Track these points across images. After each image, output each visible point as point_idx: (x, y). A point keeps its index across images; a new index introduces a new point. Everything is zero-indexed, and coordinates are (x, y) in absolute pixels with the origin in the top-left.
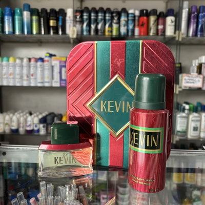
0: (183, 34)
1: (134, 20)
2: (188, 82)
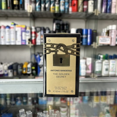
0: (99, 11)
1: (68, 2)
2: (102, 41)
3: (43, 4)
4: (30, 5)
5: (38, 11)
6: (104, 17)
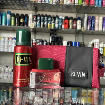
0: (85, 29)
1: (62, 21)
3: (42, 22)
4: (33, 22)
5: (39, 27)
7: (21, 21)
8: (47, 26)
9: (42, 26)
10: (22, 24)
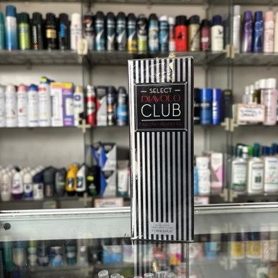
0: (235, 49)
1: (167, 31)
2: (245, 115)
3: (111, 35)
4: (83, 37)
5: (101, 51)
6: (247, 61)
7: (50, 34)
8: (124, 45)
9: (110, 47)
10: (51, 43)
